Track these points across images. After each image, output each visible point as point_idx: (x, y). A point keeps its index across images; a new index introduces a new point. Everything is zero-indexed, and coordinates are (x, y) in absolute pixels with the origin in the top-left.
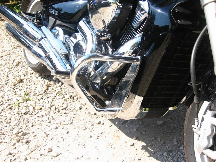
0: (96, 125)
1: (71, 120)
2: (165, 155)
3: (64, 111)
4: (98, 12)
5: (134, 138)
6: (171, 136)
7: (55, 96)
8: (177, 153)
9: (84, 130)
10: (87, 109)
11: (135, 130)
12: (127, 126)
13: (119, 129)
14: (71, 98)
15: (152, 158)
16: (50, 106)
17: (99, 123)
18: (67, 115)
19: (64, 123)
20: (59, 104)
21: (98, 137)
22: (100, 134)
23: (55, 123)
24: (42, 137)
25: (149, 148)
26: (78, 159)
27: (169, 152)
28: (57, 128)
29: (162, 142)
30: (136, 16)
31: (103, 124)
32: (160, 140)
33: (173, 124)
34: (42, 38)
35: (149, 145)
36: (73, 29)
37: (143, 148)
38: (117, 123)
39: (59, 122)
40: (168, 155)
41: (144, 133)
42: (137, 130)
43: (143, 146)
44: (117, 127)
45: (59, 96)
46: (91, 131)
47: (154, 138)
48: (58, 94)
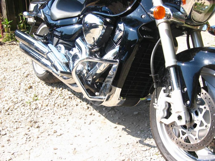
0: (89, 116)
1: (70, 113)
2: (139, 133)
3: (65, 107)
4: (90, 32)
5: (117, 123)
6: (144, 122)
7: (58, 97)
8: (147, 132)
9: (80, 119)
10: (82, 106)
11: (117, 118)
12: (111, 116)
13: (106, 118)
14: (69, 98)
15: (130, 135)
16: (54, 104)
17: (91, 114)
18: (66, 109)
19: (65, 115)
20: (60, 102)
21: (90, 123)
22: (92, 121)
23: (58, 114)
24: (49, 124)
25: (127, 129)
26: (76, 136)
27: (141, 131)
28: (59, 118)
29: (137, 125)
30: (116, 34)
31: (94, 115)
32: (135, 124)
33: (146, 114)
34: (49, 52)
35: (128, 127)
36: (72, 45)
37: (123, 129)
38: (104, 114)
39: (60, 114)
40: (141, 133)
41: (124, 120)
42: (119, 118)
44: (104, 117)
46: (85, 120)
47: (131, 123)
48: (59, 96)
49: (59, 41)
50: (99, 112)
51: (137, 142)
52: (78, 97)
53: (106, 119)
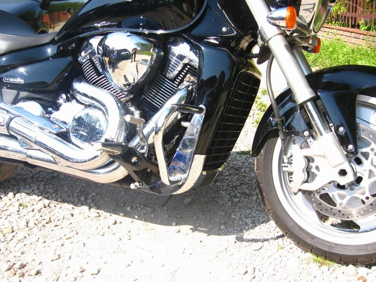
0: (113, 227)
2: (224, 228)
3: (52, 225)
5: (174, 224)
6: (212, 210)
7: (19, 211)
9: (103, 235)
10: (82, 214)
11: (166, 216)
12: (153, 216)
13: (145, 221)
14: (45, 207)
15: (212, 236)
16: (26, 224)
17: (115, 223)
18: (59, 227)
19: (68, 236)
20: (35, 218)
22: (129, 233)
23: (54, 240)
24: (52, 261)
25: (199, 228)
27: (225, 224)
28: (63, 245)
29: (209, 218)
31: (121, 222)
32: (203, 217)
34: (11, 119)
35: (197, 225)
36: (50, 100)
37: (193, 230)
38: (136, 217)
39: (59, 239)
40: (226, 227)
41: (178, 216)
43: (191, 229)
44: (142, 220)
45: (24, 209)
46: (114, 234)
47: (195, 218)
48: (21, 208)
49: (18, 94)
50: (124, 216)
51: (236, 242)
52: (59, 200)
53: (147, 223)
